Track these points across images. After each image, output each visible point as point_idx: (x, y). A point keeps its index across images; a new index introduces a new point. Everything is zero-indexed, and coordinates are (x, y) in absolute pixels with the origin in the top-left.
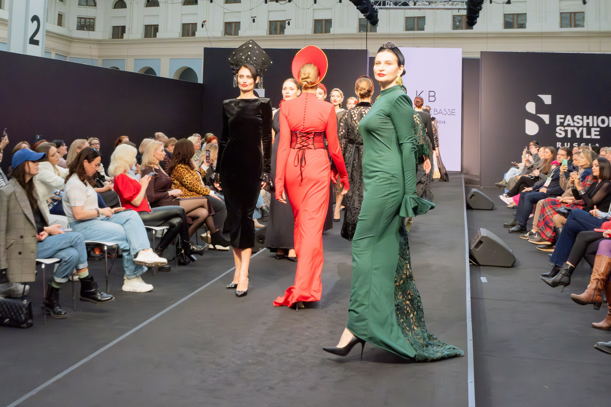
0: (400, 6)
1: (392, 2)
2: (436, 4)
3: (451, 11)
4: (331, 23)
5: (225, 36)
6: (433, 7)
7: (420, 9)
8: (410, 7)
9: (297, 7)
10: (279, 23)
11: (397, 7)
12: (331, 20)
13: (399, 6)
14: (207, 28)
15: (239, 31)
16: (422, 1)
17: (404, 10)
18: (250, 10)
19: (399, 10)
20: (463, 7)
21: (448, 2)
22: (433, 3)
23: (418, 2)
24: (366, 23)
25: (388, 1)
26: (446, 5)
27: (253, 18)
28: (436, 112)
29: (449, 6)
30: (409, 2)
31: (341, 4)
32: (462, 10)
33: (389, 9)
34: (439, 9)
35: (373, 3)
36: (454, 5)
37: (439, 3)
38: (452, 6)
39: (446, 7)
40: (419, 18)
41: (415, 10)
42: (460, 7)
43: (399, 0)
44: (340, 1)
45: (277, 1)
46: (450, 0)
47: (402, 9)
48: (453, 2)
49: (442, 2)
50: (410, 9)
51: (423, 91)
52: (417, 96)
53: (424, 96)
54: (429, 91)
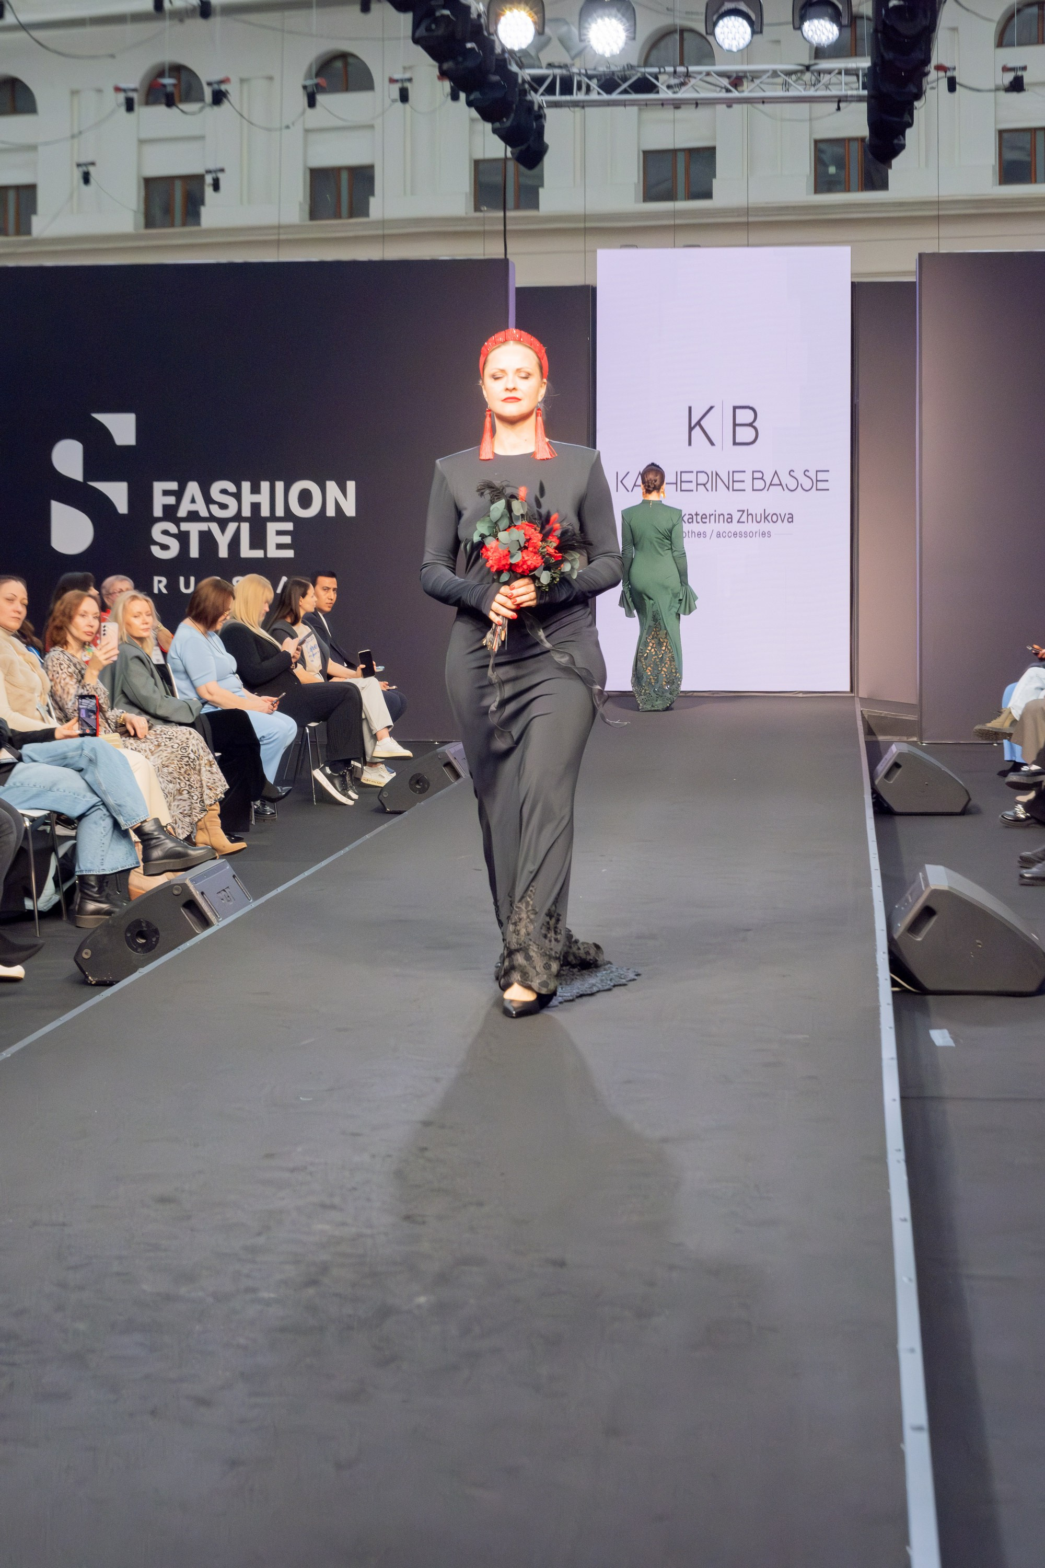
0: (625, 92)
1: (595, 81)
2: (757, 81)
3: (806, 106)
4: (371, 179)
6: (746, 94)
7: (697, 103)
8: (661, 96)
9: (245, 122)
10: (178, 186)
11: (615, 96)
12: (371, 168)
13: (622, 93)
15: (35, 220)
16: (704, 74)
17: (640, 109)
18: (73, 137)
19: (623, 108)
20: (855, 93)
21: (799, 74)
22: (747, 77)
23: (690, 76)
24: (499, 179)
25: (582, 76)
26: (792, 85)
27: (85, 169)
28: (762, 481)
29: (802, 90)
30: (657, 79)
31: (407, 106)
32: (851, 101)
33: (583, 107)
34: (765, 100)
35: (527, 86)
36: (824, 87)
37: (768, 77)
38: (813, 88)
39: (792, 93)
40: (692, 153)
41: (681, 114)
42: (843, 93)
43: (623, 73)
44: (404, 96)
45: (170, 102)
46: (808, 68)
47: (633, 103)
48: (819, 72)
49: (779, 76)
50: (663, 105)
51: (711, 408)
52: (692, 426)
53: (718, 425)
54: (735, 408)
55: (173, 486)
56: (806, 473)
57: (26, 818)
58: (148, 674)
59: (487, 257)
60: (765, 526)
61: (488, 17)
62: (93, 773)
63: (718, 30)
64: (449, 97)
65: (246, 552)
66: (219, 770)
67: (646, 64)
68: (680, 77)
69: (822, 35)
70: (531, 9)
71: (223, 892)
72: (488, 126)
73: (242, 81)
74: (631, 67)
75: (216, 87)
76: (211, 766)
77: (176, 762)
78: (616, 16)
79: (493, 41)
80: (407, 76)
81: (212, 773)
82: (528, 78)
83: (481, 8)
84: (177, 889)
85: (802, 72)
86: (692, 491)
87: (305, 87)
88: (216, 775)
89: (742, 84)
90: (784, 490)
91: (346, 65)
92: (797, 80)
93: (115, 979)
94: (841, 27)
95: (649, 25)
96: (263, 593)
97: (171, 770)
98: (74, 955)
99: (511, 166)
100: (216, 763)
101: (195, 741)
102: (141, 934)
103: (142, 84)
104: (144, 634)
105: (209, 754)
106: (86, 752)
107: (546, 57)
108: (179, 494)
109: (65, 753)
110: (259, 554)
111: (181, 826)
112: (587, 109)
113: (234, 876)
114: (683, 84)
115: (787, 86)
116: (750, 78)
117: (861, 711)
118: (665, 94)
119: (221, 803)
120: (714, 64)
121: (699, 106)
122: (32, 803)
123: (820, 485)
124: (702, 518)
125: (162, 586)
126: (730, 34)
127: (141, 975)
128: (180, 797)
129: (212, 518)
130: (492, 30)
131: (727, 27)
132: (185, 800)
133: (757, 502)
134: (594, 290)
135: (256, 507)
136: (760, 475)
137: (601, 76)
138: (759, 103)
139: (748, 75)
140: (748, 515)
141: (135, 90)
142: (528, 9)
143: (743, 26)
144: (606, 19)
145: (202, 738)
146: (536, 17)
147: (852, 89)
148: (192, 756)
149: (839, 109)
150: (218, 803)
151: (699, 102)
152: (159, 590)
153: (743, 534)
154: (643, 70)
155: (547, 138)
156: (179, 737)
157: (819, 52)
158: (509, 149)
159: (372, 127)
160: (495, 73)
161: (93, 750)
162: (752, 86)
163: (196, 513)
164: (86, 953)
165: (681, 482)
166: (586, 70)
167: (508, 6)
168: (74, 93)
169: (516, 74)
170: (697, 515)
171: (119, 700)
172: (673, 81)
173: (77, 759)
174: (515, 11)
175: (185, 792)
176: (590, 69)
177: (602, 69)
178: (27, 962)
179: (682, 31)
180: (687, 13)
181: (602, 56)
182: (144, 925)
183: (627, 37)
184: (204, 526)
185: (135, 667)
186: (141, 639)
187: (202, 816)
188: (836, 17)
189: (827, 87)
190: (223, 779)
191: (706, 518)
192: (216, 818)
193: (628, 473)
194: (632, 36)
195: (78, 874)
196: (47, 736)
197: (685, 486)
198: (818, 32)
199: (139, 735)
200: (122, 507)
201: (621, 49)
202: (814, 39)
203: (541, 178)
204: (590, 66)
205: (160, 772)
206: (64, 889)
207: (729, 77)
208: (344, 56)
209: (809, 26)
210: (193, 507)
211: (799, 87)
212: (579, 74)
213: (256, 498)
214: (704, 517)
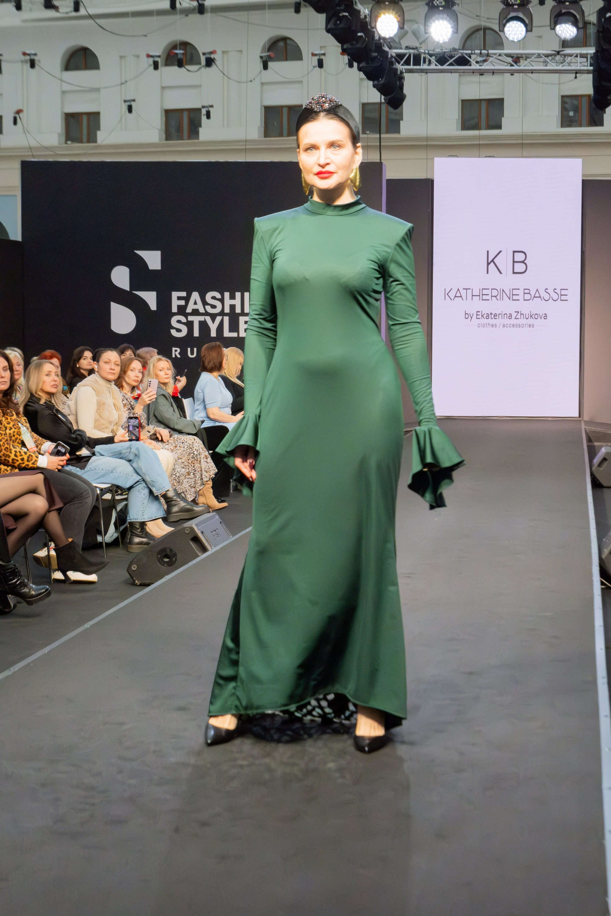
0: (451, 64)
1: (434, 57)
2: (529, 60)
3: (557, 75)
5: (66, 143)
6: (522, 68)
7: (493, 72)
8: (473, 67)
9: (226, 78)
10: (185, 115)
11: (445, 67)
13: (449, 65)
14: (25, 126)
15: (99, 133)
16: (498, 55)
17: (460, 75)
18: (122, 84)
19: (450, 74)
20: (585, 68)
21: (553, 57)
22: (523, 58)
23: (489, 56)
24: (376, 115)
25: (426, 55)
26: (549, 62)
27: (129, 104)
28: (529, 294)
29: (555, 66)
30: (470, 57)
31: (322, 69)
32: (583, 73)
33: (427, 73)
34: (534, 71)
35: (393, 59)
36: (567, 64)
37: (535, 58)
38: (561, 65)
39: (549, 67)
40: (490, 102)
41: (483, 78)
42: (579, 68)
43: (450, 53)
44: (320, 64)
45: (180, 64)
46: (558, 53)
47: (456, 71)
48: (565, 55)
49: (542, 57)
50: (473, 72)
51: (500, 252)
52: (489, 261)
53: (504, 262)
54: (514, 252)
55: (184, 294)
56: (555, 290)
57: (97, 489)
58: (170, 406)
59: (369, 161)
60: (531, 321)
61: (371, 17)
62: (137, 462)
63: (506, 29)
64: (348, 65)
65: (227, 333)
66: (212, 461)
67: (463, 48)
68: (483, 56)
69: (567, 33)
70: (396, 13)
71: (214, 532)
72: (371, 83)
73: (223, 52)
74: (455, 50)
75: (208, 56)
76: (207, 458)
77: (186, 456)
78: (446, 19)
79: (374, 32)
80: (322, 52)
81: (207, 463)
82: (394, 55)
83: (367, 12)
84: (187, 530)
85: (555, 55)
86: (489, 300)
87: (261, 57)
88: (210, 464)
89: (520, 62)
90: (542, 300)
91: (286, 44)
92: (552, 60)
93: (152, 582)
94: (578, 28)
95: (466, 25)
96: (238, 359)
97: (183, 461)
98: (127, 568)
99: (384, 107)
100: (210, 457)
101: (198, 444)
102: (167, 556)
103: (162, 53)
104: (166, 381)
105: (206, 451)
106: (133, 450)
107: (405, 43)
108: (187, 299)
109: (121, 450)
110: (235, 335)
111: (189, 494)
112: (428, 74)
113: (221, 523)
114: (485, 61)
115: (546, 63)
116: (525, 58)
117: (585, 428)
118: (475, 66)
119: (213, 480)
120: (503, 50)
121: (495, 73)
122: (102, 480)
123: (563, 298)
124: (494, 316)
125: (177, 353)
126: (513, 32)
127: (166, 580)
128: (189, 477)
129: (207, 314)
130: (373, 25)
131: (512, 27)
132: (192, 478)
133: (526, 307)
134: (432, 181)
135: (233, 307)
136: (528, 291)
137: (437, 54)
138: (529, 73)
139: (523, 56)
140: (521, 314)
141: (159, 56)
142: (394, 13)
143: (521, 27)
144: (441, 21)
145: (201, 442)
146: (399, 18)
147: (584, 66)
148: (196, 452)
149: (576, 77)
150: (211, 480)
151: (495, 71)
152: (176, 355)
153: (518, 326)
154: (462, 51)
155: (405, 91)
156: (188, 442)
157: (565, 44)
158: (383, 97)
159: (301, 82)
160: (375, 52)
161: (137, 449)
162: (526, 62)
163: (198, 310)
164: (134, 567)
165: (483, 295)
166: (428, 51)
167: (383, 11)
168: (121, 57)
169: (387, 52)
170: (491, 314)
171: (152, 420)
172: (480, 59)
173: (128, 454)
174: (387, 15)
175: (192, 474)
176: (430, 50)
177: (438, 50)
178: (99, 572)
179: (485, 29)
180: (488, 19)
181: (438, 43)
182: (168, 550)
183: (453, 31)
184: (202, 318)
185: (162, 400)
186: (165, 384)
187: (202, 488)
188: (575, 23)
189: (569, 64)
190: (214, 466)
191: (497, 316)
192: (210, 488)
193: (452, 289)
194: (456, 31)
195: (128, 521)
196: (110, 440)
197: (484, 297)
198: (565, 32)
199: (164, 440)
200: (153, 306)
201: (449, 38)
202: (562, 36)
203: (401, 114)
204: (431, 48)
205: (177, 462)
206: (121, 530)
207: (512, 57)
208: (285, 39)
209: (560, 28)
210: (195, 307)
211: (552, 64)
212: (425, 53)
213: (233, 302)
214: (495, 315)
